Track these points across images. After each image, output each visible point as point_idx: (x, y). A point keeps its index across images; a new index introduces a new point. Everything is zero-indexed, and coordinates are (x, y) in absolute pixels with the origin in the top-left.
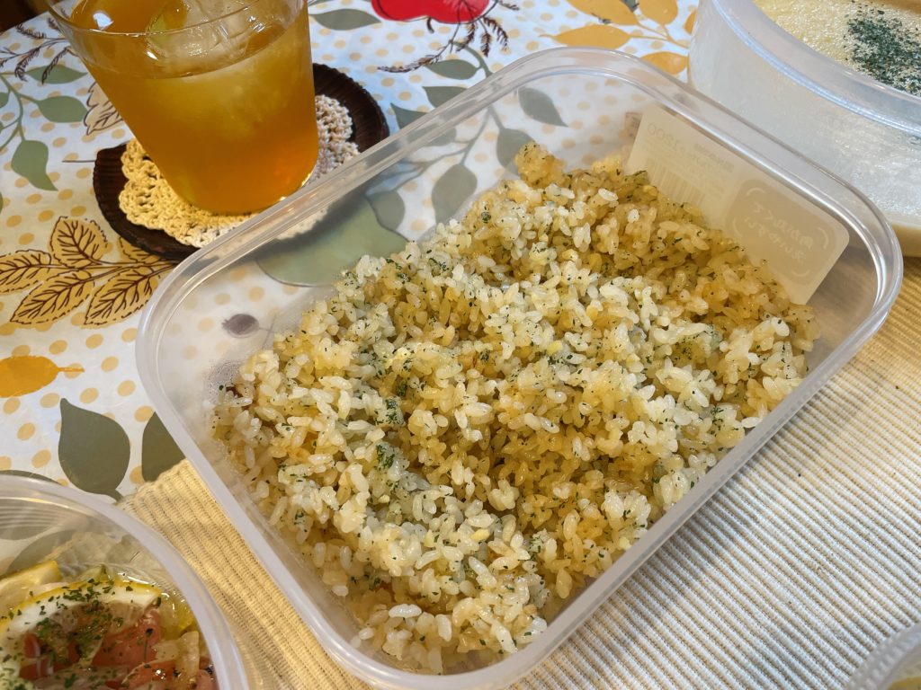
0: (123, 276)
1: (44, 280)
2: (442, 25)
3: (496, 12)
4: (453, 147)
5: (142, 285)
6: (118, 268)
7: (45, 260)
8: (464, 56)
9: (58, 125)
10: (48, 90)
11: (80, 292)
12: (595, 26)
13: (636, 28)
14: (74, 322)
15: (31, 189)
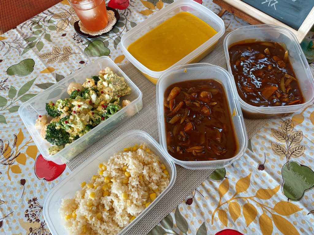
0: (64, 56)
1: (52, 57)
2: (120, 10)
3: (130, 7)
4: (118, 33)
5: (67, 57)
6: (63, 54)
7: (52, 53)
8: (123, 16)
9: (52, 31)
10: (50, 24)
11: (57, 58)
12: (147, 10)
13: (155, 10)
14: (57, 63)
15: (48, 42)
